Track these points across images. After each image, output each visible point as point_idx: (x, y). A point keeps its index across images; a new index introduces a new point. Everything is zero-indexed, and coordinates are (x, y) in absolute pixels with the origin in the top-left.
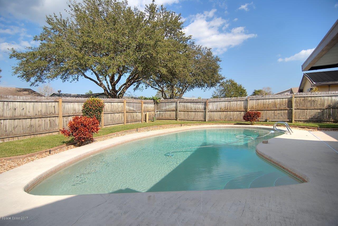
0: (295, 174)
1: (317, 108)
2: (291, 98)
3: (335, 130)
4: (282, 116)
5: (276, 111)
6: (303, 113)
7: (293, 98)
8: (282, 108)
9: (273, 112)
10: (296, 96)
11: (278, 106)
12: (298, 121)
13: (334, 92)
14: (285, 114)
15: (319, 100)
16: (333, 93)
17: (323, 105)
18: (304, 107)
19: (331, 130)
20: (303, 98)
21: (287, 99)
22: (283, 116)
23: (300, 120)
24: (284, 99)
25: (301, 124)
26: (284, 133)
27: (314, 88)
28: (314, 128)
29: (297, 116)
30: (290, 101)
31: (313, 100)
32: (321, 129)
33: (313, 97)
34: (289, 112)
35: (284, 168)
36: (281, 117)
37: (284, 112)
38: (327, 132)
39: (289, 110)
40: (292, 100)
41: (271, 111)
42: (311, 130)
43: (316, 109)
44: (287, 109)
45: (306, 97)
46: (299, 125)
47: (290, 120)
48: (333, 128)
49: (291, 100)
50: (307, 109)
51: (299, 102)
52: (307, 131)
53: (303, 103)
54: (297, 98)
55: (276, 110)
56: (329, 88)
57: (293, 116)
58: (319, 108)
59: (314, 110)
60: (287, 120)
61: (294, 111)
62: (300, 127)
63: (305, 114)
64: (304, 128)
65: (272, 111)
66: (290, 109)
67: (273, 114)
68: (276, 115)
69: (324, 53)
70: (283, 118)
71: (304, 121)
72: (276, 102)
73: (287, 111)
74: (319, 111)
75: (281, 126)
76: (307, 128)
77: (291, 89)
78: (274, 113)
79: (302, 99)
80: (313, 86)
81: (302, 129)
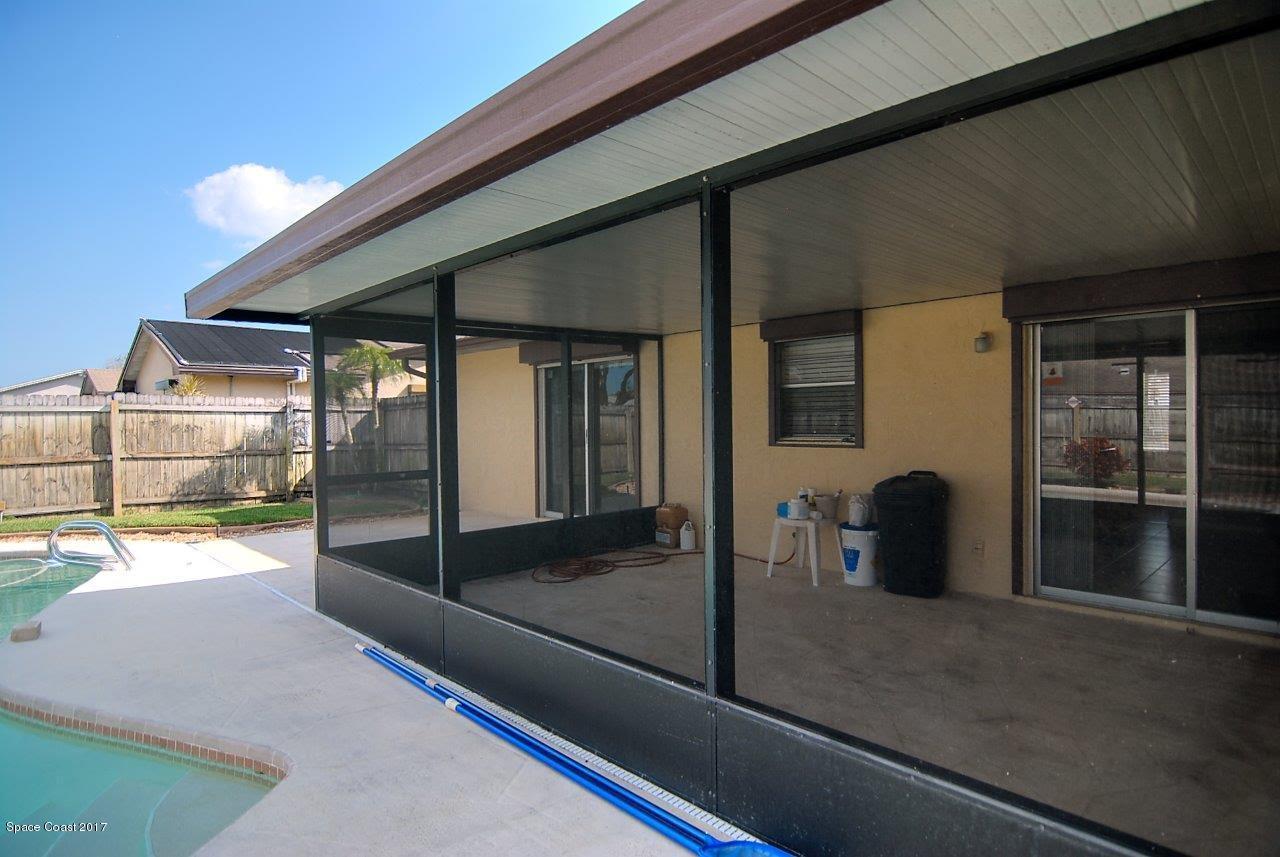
0: (221, 755)
1: (202, 455)
2: (104, 415)
3: (269, 528)
4: (66, 489)
5: (38, 470)
6: (153, 473)
7: (115, 414)
8: (69, 454)
9: (24, 472)
10: (124, 407)
11: (49, 446)
12: (138, 505)
13: (251, 400)
14: (81, 483)
15: (208, 424)
16: (249, 405)
17: (221, 441)
18: (157, 452)
19: (258, 530)
20: (152, 417)
21: (88, 419)
22: (73, 489)
23: (146, 501)
24: (75, 419)
25: (152, 516)
26: (99, 569)
27: (184, 380)
28: (201, 528)
29: (129, 486)
30: (101, 426)
31: (188, 426)
32: (226, 532)
33: (188, 412)
34: (97, 471)
35: (163, 743)
36: (64, 496)
37: (76, 474)
38: (247, 538)
39: (97, 465)
40: (108, 421)
41: (13, 471)
42: (193, 536)
43: (199, 458)
44: (91, 458)
45: (163, 412)
46: (146, 522)
47: (106, 504)
48: (263, 522)
49: (104, 423)
50: (168, 459)
51: (135, 431)
52: (183, 545)
53: (152, 436)
54: (129, 415)
55: (39, 465)
56: (231, 385)
57: (117, 487)
58: (207, 454)
59: (191, 462)
60: (92, 507)
61: (118, 467)
62: (150, 532)
63: (163, 478)
64: (168, 533)
65: (20, 470)
66: (102, 458)
67: (23, 485)
68: (39, 485)
69: (297, 269)
70: (74, 500)
71: (159, 504)
72: (38, 432)
73: (89, 468)
74: (207, 463)
75: (69, 534)
76: (176, 531)
77: (86, 373)
78: (29, 478)
79: (146, 421)
80: (181, 372)
81: (161, 536)
